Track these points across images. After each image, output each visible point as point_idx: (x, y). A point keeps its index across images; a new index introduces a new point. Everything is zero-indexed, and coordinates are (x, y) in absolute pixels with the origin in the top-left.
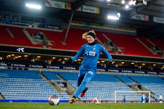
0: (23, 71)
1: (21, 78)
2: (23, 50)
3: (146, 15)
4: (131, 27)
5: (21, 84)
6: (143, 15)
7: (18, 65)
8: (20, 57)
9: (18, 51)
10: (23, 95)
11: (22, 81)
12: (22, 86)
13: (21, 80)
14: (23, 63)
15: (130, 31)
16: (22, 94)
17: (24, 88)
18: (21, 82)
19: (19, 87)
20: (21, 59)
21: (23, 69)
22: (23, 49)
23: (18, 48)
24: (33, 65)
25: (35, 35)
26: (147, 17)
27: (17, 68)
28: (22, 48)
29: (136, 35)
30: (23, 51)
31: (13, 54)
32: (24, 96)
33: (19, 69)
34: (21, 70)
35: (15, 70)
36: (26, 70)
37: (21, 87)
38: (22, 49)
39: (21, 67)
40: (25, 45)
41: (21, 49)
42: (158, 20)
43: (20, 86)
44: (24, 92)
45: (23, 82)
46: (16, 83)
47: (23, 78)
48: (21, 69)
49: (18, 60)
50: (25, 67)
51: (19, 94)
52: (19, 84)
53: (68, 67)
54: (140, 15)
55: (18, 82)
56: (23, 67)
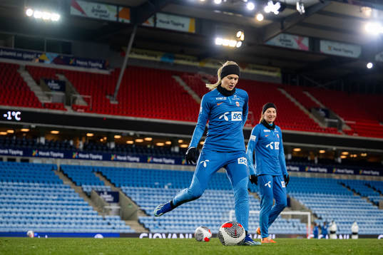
0: (18, 165)
1: (13, 181)
2: (18, 116)
3: (302, 36)
4: (270, 64)
5: (14, 196)
6: (297, 37)
7: (6, 152)
8: (12, 132)
9: (6, 119)
10: (17, 220)
11: (16, 188)
12: (15, 199)
13: (14, 186)
14: (19, 147)
15: (267, 73)
16: (15, 218)
17: (19, 203)
18: (13, 190)
19: (8, 203)
20: (14, 138)
21: (18, 159)
22: (19, 113)
23: (6, 112)
24: (41, 150)
25: (47, 81)
26: (306, 42)
27: (5, 158)
28: (16, 111)
29: (280, 82)
30: (19, 119)
32: (20, 223)
33: (9, 160)
34: (14, 163)
36: (25, 164)
37: (14, 203)
38: (16, 114)
39: (14, 155)
40: (23, 105)
41: (14, 113)
42: (330, 48)
43: (11, 201)
44: (19, 215)
45: (18, 190)
47: (18, 181)
48: (14, 160)
49: (7, 138)
50: (23, 156)
51: (9, 218)
52: (8, 196)
53: (122, 155)
54: (289, 37)
55: (7, 190)
56: (18, 155)
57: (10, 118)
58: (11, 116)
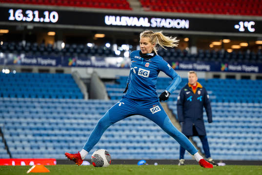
0: (253, 83)
1: (247, 102)
2: (252, 27)
5: (249, 119)
7: (239, 68)
8: (245, 45)
9: (237, 31)
10: (253, 146)
11: (251, 109)
12: (250, 122)
13: (249, 107)
14: (253, 62)
16: (251, 144)
17: (255, 127)
18: (247, 112)
19: (243, 127)
20: (248, 52)
21: (253, 76)
22: (253, 23)
23: (237, 22)
27: (238, 76)
28: (249, 21)
30: (252, 30)
31: (226, 38)
32: (256, 150)
33: (243, 78)
34: (249, 81)
35: (232, 80)
37: (249, 127)
38: (249, 25)
39: (248, 72)
40: (257, 14)
41: (246, 24)
43: (246, 124)
44: (255, 141)
45: (254, 112)
46: (234, 114)
47: (253, 102)
48: (248, 78)
49: (240, 53)
50: (259, 72)
51: (244, 144)
52: (243, 119)
55: (241, 112)
56: (253, 72)
57: (242, 29)
58: (244, 27)
